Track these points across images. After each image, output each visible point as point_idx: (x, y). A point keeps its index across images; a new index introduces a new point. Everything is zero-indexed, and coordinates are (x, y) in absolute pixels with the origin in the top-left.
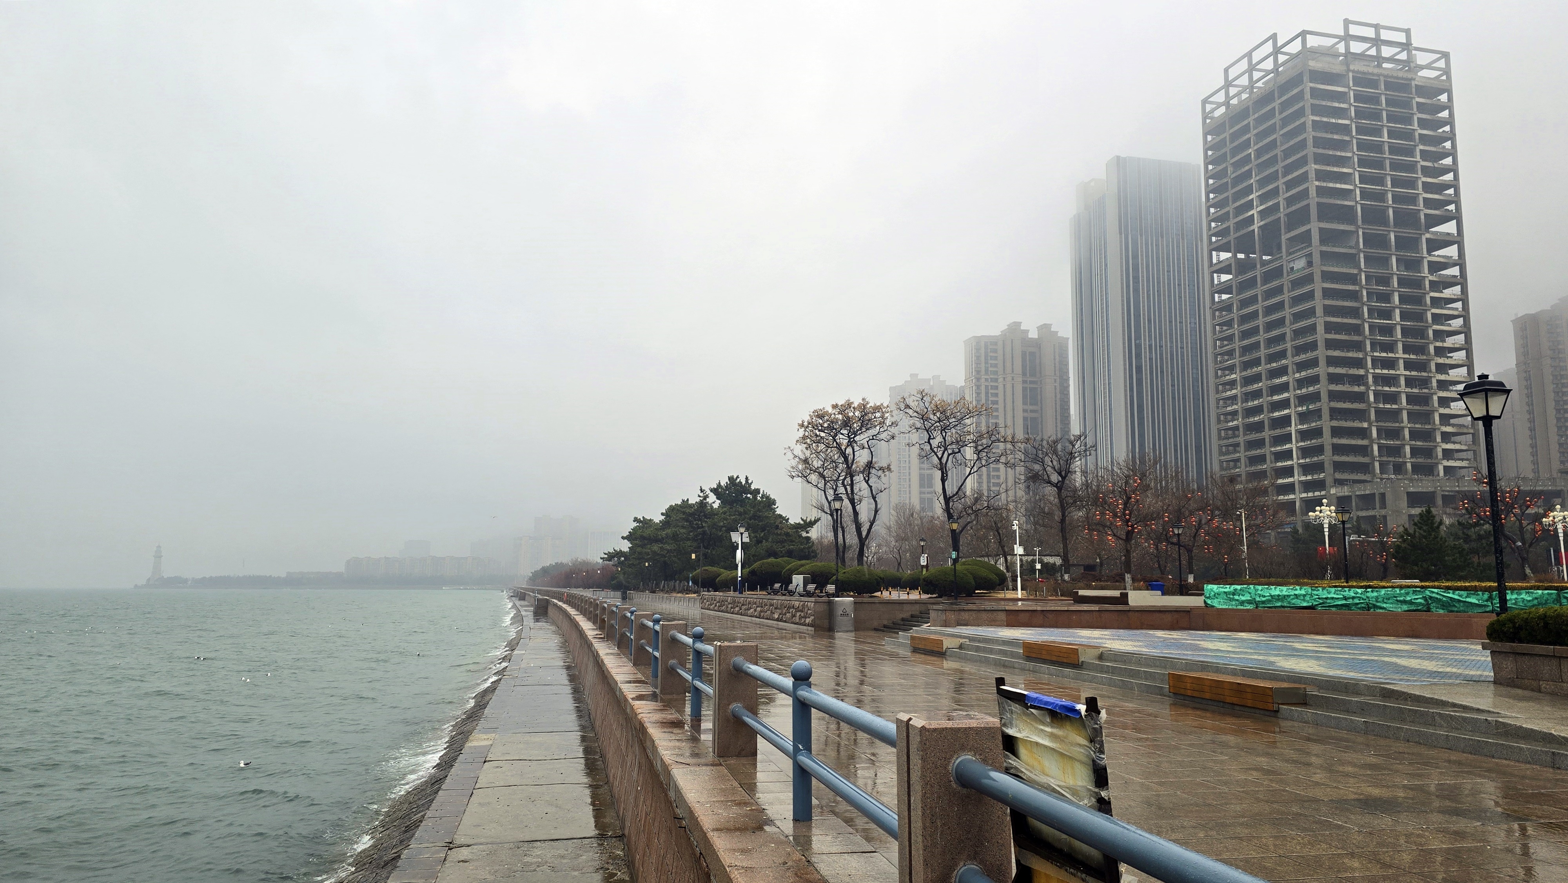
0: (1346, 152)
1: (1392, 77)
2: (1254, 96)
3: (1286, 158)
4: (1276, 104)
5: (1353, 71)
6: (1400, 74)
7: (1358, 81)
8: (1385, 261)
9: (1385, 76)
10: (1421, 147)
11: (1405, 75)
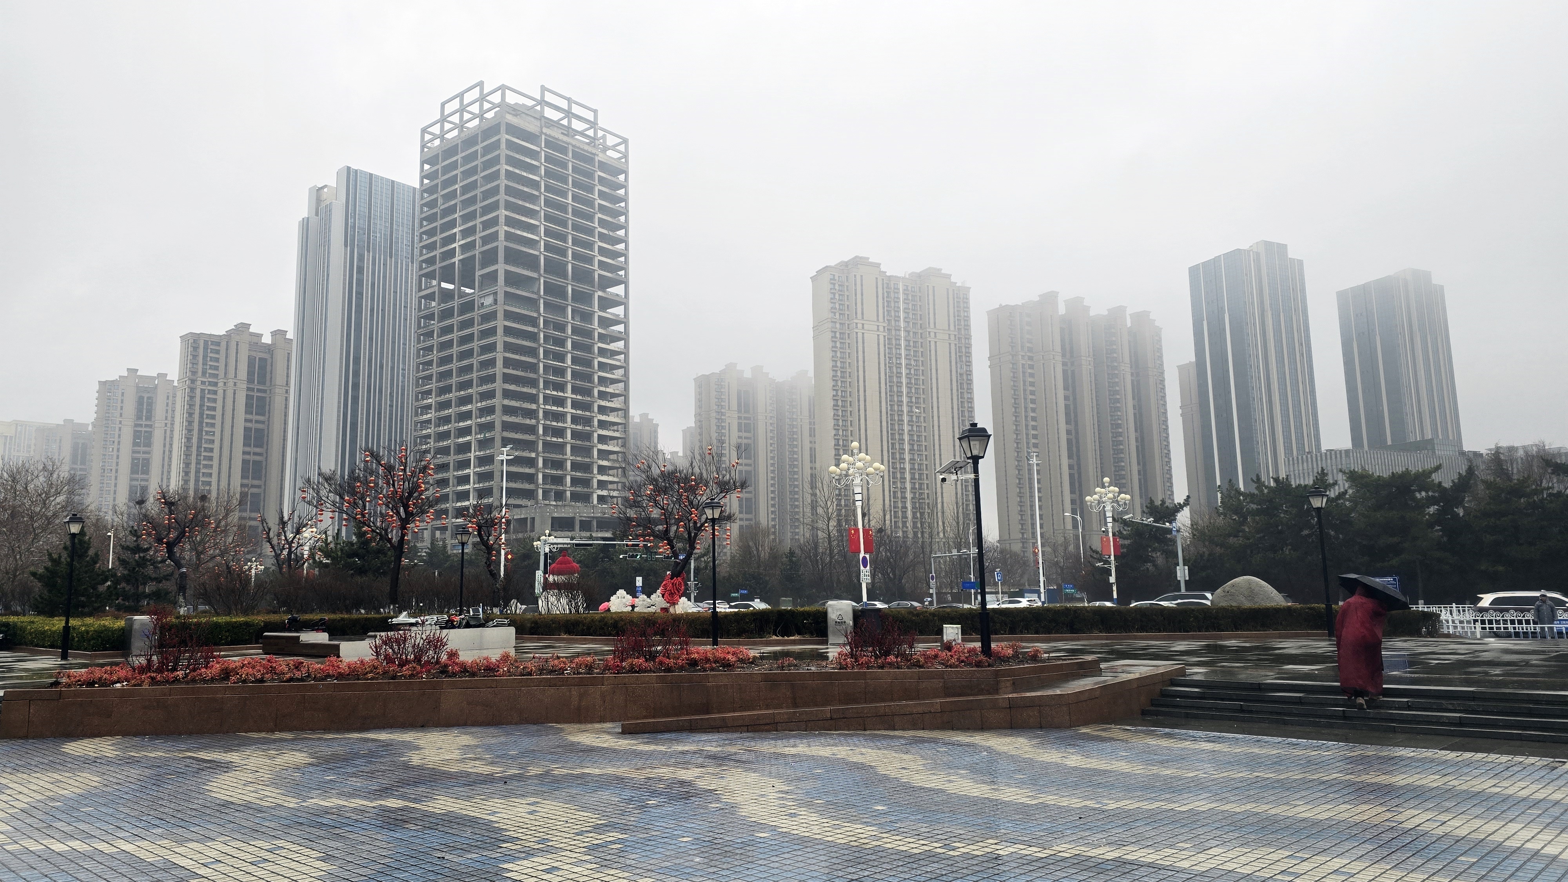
0: (534, 205)
1: (579, 148)
2: (463, 135)
3: (484, 199)
4: (479, 147)
5: (546, 135)
6: (586, 147)
7: (548, 144)
8: (562, 310)
9: (574, 146)
10: (600, 216)
11: (590, 149)
